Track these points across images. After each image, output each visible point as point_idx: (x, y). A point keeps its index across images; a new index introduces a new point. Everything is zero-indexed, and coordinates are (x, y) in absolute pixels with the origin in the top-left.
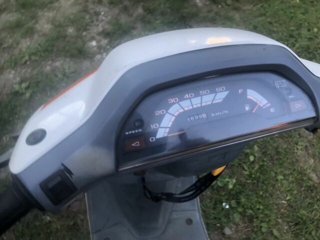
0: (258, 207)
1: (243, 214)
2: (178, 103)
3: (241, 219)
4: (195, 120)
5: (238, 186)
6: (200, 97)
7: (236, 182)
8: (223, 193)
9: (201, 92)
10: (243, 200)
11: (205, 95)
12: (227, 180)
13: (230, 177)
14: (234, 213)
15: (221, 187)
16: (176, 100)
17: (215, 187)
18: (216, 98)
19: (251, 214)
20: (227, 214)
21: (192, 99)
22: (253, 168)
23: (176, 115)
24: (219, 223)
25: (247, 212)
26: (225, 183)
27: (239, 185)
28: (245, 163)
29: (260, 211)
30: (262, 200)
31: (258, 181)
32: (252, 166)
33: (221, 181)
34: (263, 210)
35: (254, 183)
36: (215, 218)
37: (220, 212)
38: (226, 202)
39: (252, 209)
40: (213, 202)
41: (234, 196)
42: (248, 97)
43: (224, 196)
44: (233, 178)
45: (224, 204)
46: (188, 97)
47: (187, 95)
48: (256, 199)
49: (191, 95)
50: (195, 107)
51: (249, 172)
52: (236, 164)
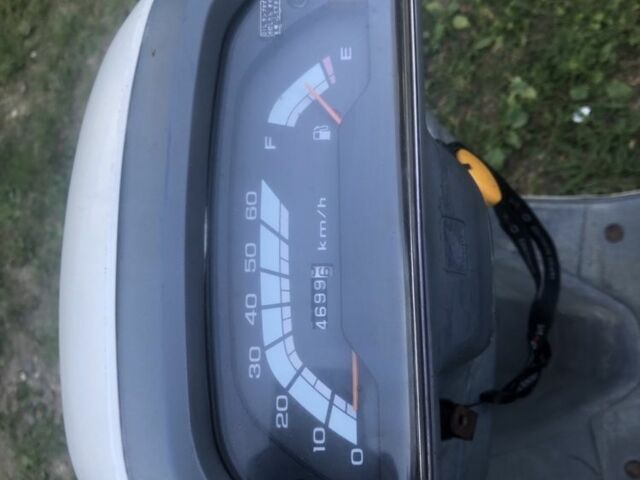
0: (597, 27)
1: (612, 72)
2: (264, 349)
3: (625, 80)
4: (326, 305)
5: (533, 74)
6: (263, 274)
7: (520, 74)
8: (548, 116)
9: (247, 270)
10: (573, 65)
11: (258, 258)
12: (511, 100)
13: (506, 89)
14: (605, 94)
15: (530, 121)
16: (255, 354)
17: (529, 137)
18: (275, 226)
19: (614, 50)
20: (606, 115)
21: (264, 302)
22: (489, 23)
23: (298, 363)
24: (627, 142)
25: (607, 62)
26: (519, 106)
27: (529, 70)
28: (472, 42)
29: (610, 22)
30: (579, 12)
31: (527, 14)
32: (481, 22)
33: (514, 117)
34: (609, 13)
35: (531, 26)
36: (612, 150)
37: (598, 134)
38: (572, 112)
39: (601, 45)
40: (567, 148)
41: (558, 88)
42: (292, 123)
43: (555, 116)
44: (510, 83)
45: (577, 119)
46: (254, 314)
47: (247, 315)
48: (576, 28)
49: (251, 301)
50: (287, 298)
51: (498, 35)
52: (472, 68)
